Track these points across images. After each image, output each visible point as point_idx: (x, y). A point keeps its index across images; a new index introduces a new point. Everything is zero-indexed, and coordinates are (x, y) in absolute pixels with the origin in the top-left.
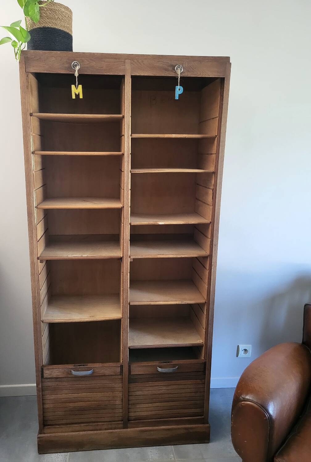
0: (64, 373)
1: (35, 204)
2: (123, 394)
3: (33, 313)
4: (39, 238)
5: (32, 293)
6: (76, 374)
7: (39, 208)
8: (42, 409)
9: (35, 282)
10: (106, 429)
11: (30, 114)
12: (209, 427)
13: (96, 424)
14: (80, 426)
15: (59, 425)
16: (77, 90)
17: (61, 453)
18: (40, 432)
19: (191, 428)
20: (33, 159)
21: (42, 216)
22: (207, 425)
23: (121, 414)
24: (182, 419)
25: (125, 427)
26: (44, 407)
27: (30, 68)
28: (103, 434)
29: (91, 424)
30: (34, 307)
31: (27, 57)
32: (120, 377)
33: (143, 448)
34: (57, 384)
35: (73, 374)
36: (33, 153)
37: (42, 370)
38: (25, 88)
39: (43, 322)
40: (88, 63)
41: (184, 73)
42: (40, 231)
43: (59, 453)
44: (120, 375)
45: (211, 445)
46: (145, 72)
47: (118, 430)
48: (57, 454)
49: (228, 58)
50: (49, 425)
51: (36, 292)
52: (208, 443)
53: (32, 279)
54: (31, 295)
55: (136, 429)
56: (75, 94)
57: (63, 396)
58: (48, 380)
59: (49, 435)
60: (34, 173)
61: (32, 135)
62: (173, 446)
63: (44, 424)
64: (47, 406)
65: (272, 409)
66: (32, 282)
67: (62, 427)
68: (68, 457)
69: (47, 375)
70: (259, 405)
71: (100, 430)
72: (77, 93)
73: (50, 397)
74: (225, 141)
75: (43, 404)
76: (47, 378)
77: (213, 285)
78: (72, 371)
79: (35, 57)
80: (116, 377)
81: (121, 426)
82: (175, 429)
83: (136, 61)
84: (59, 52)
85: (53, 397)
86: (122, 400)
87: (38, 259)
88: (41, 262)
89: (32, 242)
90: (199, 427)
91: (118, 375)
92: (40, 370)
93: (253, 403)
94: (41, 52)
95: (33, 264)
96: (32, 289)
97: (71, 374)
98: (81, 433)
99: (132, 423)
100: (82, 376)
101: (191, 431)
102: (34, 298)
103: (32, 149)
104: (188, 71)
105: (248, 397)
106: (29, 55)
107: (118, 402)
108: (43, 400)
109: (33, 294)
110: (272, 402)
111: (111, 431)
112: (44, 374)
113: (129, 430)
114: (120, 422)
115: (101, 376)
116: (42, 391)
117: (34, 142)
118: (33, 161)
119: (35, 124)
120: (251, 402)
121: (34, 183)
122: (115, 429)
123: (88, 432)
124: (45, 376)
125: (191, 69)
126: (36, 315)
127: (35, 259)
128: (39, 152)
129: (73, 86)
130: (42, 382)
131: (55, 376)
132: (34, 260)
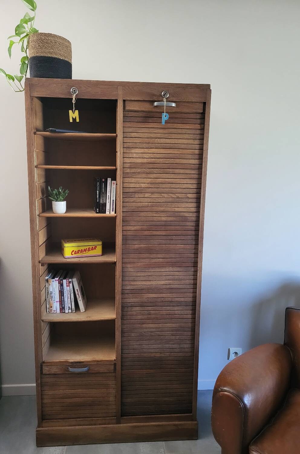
0: (61, 370)
1: (37, 212)
2: (116, 392)
3: (34, 312)
4: (40, 244)
5: (33, 293)
6: (72, 371)
7: (41, 216)
8: (41, 404)
9: (36, 283)
10: (100, 424)
11: (34, 132)
12: (197, 424)
13: (91, 419)
14: (76, 421)
15: (56, 419)
16: (74, 115)
17: (59, 447)
18: (39, 426)
19: (180, 425)
20: (36, 172)
21: (44, 224)
22: (195, 422)
23: (115, 411)
24: (172, 416)
25: (118, 422)
26: (43, 402)
27: (34, 93)
28: (97, 429)
29: (86, 419)
30: (35, 306)
31: (32, 84)
32: (113, 374)
33: (135, 443)
34: (56, 381)
35: (70, 370)
36: (36, 167)
37: (42, 366)
38: (30, 111)
39: (43, 321)
40: (85, 89)
41: (170, 98)
42: (42, 238)
43: (57, 447)
44: (114, 373)
45: (199, 442)
46: (135, 97)
47: (112, 425)
48: (54, 448)
49: (209, 86)
50: (47, 419)
51: (36, 293)
52: (197, 440)
53: (33, 280)
54: (32, 296)
55: (128, 424)
56: (73, 118)
57: (60, 392)
58: (47, 376)
59: (46, 429)
60: (37, 185)
61: (35, 151)
62: (164, 442)
63: (43, 418)
64: (45, 401)
65: (248, 400)
66: (33, 283)
67: (59, 421)
68: (65, 451)
69: (46, 371)
70: (234, 395)
71: (95, 425)
72: (74, 117)
73: (49, 392)
74: (207, 158)
75: (42, 399)
76: (46, 374)
77: (199, 288)
78: (70, 368)
79: (38, 84)
80: (110, 374)
81: (114, 421)
82: (165, 425)
83: (127, 87)
84: (59, 80)
85: (51, 393)
86: (116, 396)
87: (39, 262)
88: (43, 265)
89: (33, 246)
90: (188, 424)
91: (112, 373)
92: (40, 366)
93: (229, 393)
94: (44, 79)
95: (34, 267)
96: (33, 291)
97: (69, 371)
98: (77, 427)
99: (125, 418)
100: (78, 373)
101: (180, 427)
102: (35, 298)
103: (35, 164)
104: (173, 96)
105: (225, 389)
106: (34, 82)
107: (112, 399)
108: (42, 395)
109: (34, 295)
110: (248, 395)
111: (105, 426)
112: (43, 371)
113: (122, 425)
114: (114, 418)
115: (96, 373)
116: (41, 387)
117: (38, 157)
118: (36, 173)
119: (38, 141)
120: (228, 392)
121: (37, 193)
122: (109, 424)
123: (84, 426)
124: (44, 372)
125: (176, 95)
126: (36, 313)
127: (37, 262)
128: (41, 166)
129: (70, 112)
130: (41, 378)
131: (53, 373)
132: (35, 263)
